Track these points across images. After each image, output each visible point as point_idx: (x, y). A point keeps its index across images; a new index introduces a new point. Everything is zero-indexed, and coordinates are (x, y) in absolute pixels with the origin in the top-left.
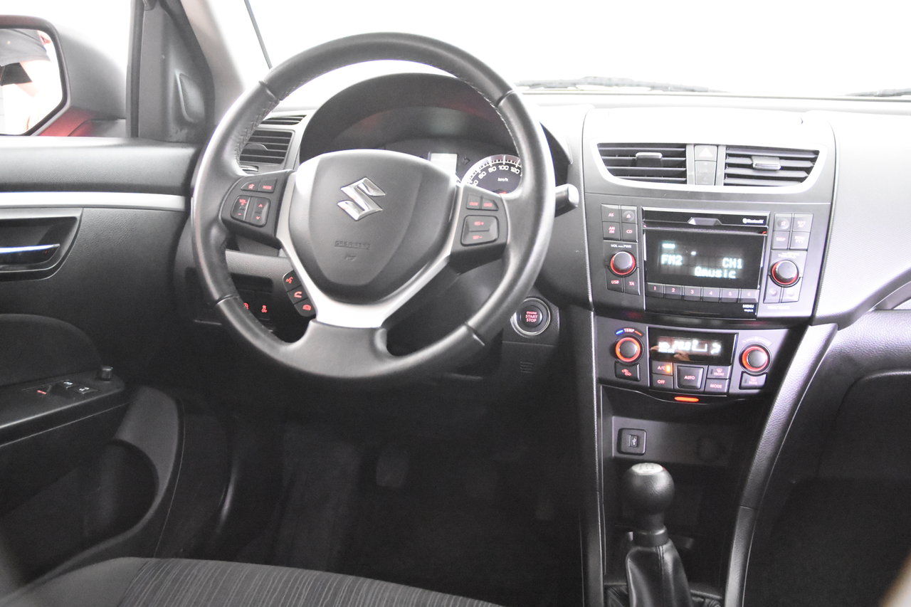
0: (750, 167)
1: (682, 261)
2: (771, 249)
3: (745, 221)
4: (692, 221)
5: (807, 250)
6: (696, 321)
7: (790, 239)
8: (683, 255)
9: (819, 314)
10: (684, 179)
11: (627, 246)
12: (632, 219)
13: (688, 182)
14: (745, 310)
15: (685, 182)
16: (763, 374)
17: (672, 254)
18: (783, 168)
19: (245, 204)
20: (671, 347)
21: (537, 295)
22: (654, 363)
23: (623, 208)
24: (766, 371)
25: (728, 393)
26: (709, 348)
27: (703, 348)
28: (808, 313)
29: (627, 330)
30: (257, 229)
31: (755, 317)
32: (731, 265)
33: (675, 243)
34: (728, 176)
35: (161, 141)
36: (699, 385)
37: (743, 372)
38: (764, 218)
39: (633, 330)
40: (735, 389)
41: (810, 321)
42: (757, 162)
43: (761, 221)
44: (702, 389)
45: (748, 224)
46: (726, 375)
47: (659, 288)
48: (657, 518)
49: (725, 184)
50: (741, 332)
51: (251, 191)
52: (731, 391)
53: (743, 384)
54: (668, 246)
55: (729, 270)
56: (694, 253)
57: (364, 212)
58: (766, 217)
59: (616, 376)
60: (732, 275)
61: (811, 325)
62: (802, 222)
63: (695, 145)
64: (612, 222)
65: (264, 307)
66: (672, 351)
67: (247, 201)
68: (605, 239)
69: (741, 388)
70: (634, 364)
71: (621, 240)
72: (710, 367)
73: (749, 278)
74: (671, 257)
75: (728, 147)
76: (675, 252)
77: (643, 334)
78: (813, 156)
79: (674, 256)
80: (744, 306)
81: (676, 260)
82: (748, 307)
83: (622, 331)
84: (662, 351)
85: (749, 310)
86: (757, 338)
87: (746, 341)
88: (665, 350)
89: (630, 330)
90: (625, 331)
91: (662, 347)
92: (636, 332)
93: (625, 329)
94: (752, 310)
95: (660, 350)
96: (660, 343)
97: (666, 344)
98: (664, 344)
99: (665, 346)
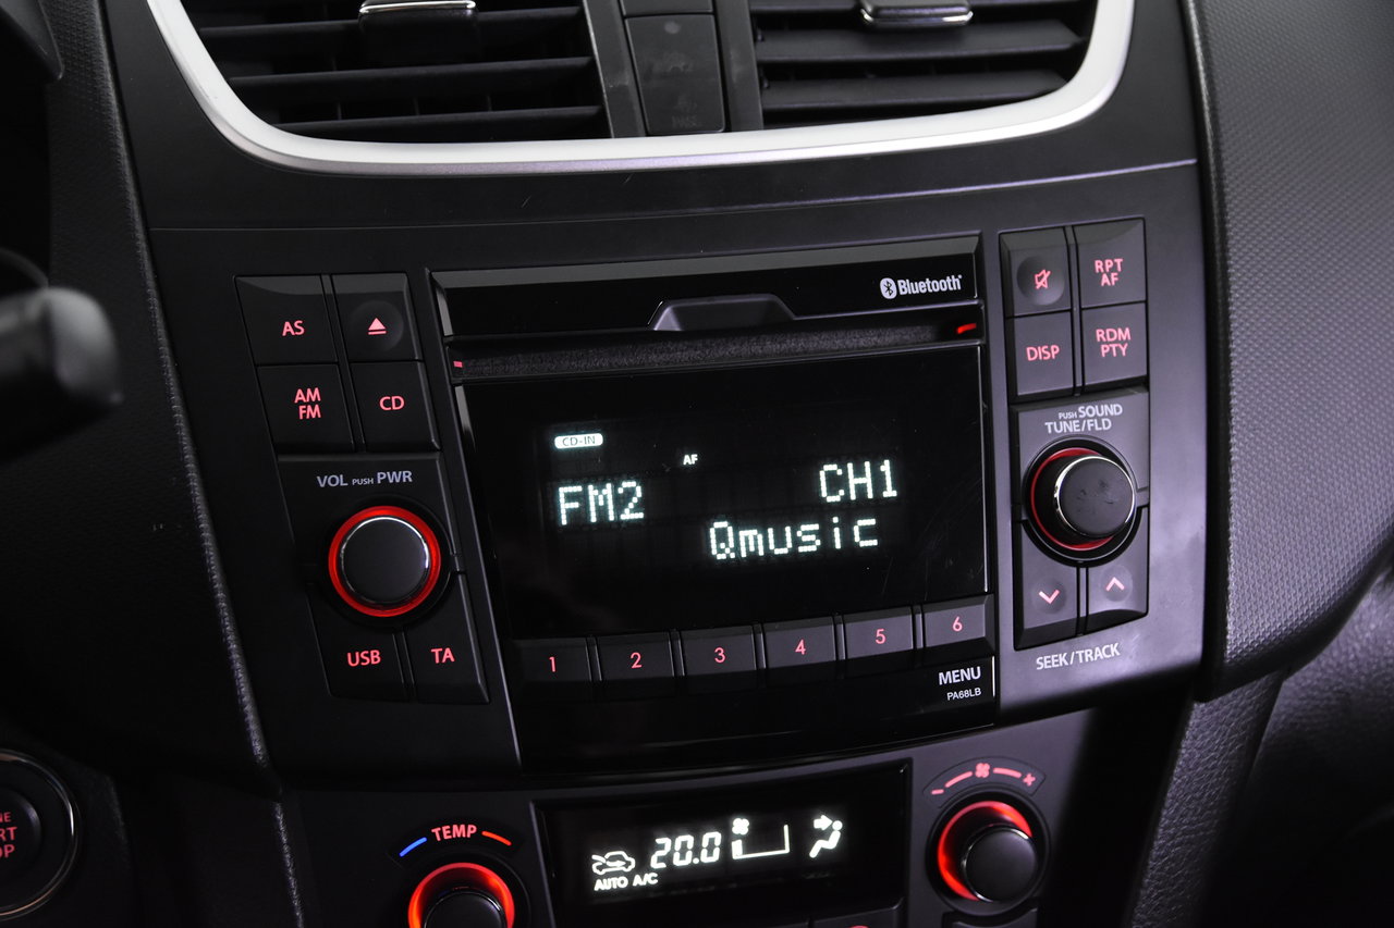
1: (646, 505)
2: (1011, 398)
3: (888, 288)
4: (668, 319)
5: (1143, 383)
7: (1079, 347)
8: (644, 475)
10: (589, 110)
11: (394, 477)
12: (398, 336)
14: (952, 695)
15: (598, 126)
16: (1025, 907)
17: (597, 477)
20: (643, 867)
23: (347, 285)
28: (1190, 657)
29: (444, 832)
34: (773, 73)
37: (949, 916)
38: (960, 264)
39: (472, 830)
43: (952, 283)
45: (901, 300)
55: (850, 511)
56: (690, 460)
58: (967, 257)
62: (1109, 264)
64: (301, 365)
68: (283, 449)
71: (356, 450)
72: (819, 922)
74: (596, 492)
77: (520, 838)
79: (608, 483)
80: (944, 678)
81: (620, 502)
82: (959, 678)
83: (424, 840)
84: (609, 888)
85: (967, 693)
86: (987, 767)
87: (943, 787)
88: (620, 883)
89: (459, 831)
90: (439, 839)
91: (607, 873)
92: (485, 833)
93: (436, 831)
94: (978, 691)
95: (600, 886)
96: (594, 857)
97: (620, 858)
98: (612, 859)
99: (618, 866)
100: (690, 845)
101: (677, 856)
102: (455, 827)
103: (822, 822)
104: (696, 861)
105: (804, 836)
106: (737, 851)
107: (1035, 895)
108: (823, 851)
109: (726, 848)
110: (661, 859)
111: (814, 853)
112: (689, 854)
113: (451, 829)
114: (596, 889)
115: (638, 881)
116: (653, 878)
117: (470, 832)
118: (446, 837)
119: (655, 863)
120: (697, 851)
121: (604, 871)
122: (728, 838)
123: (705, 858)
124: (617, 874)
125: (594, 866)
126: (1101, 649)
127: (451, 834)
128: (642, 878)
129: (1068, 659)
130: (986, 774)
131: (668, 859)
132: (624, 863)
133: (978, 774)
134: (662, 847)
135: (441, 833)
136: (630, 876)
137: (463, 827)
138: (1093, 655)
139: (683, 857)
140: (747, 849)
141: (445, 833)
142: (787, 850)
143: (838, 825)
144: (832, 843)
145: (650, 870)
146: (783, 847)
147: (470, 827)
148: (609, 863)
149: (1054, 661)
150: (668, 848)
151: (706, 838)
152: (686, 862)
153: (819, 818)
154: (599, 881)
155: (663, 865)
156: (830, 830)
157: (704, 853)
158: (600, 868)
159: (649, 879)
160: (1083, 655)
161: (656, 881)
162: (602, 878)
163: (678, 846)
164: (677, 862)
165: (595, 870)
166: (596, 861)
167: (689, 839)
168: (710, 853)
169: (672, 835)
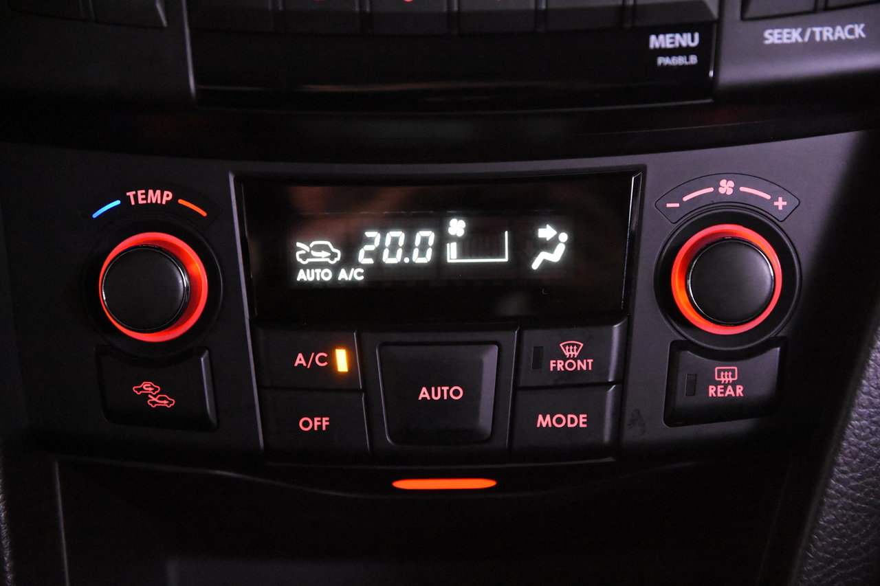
6: (454, 130)
14: (663, 61)
16: (767, 346)
20: (349, 260)
22: (278, 340)
24: (780, 331)
25: (617, 445)
31: (709, 87)
36: (485, 420)
39: (168, 196)
40: (648, 427)
44: (502, 442)
46: (602, 365)
50: (657, 164)
52: (631, 435)
53: (681, 401)
59: (110, 414)
69: (674, 417)
70: (184, 350)
72: (527, 334)
77: (219, 210)
80: (655, 42)
82: (673, 43)
83: (118, 202)
84: (311, 279)
85: (680, 61)
86: (731, 184)
87: (680, 200)
88: (325, 275)
89: (155, 197)
90: (133, 203)
91: (310, 263)
92: (181, 201)
93: (131, 194)
94: (693, 59)
95: (302, 276)
96: (299, 244)
97: (326, 248)
98: (319, 248)
99: (323, 256)
100: (401, 243)
101: (386, 252)
102: (151, 192)
103: (546, 232)
104: (407, 260)
105: (526, 245)
106: (452, 254)
107: (780, 335)
108: (546, 264)
109: (440, 248)
110: (368, 254)
111: (536, 265)
112: (400, 252)
113: (146, 194)
114: (298, 279)
115: (343, 275)
116: (359, 274)
117: (165, 198)
118: (141, 202)
119: (362, 258)
120: (408, 249)
121: (309, 260)
122: (443, 239)
123: (417, 259)
124: (322, 265)
125: (298, 254)
126: (843, 28)
127: (146, 199)
128: (348, 272)
129: (802, 35)
130: (730, 192)
131: (377, 254)
132: (329, 254)
133: (722, 191)
134: (371, 241)
135: (136, 197)
136: (336, 269)
137: (158, 192)
138: (833, 34)
139: (393, 253)
140: (463, 253)
141: (140, 197)
142: (506, 259)
143: (564, 237)
144: (556, 256)
145: (358, 265)
146: (502, 255)
147: (166, 193)
148: (313, 253)
149: (785, 36)
150: (377, 243)
151: (420, 235)
152: (396, 260)
153: (545, 227)
154: (302, 271)
155: (370, 261)
156: (555, 241)
157: (416, 252)
158: (304, 257)
159: (354, 275)
160: (821, 33)
161: (362, 278)
162: (305, 267)
163: (388, 242)
164: (387, 259)
165: (299, 259)
166: (300, 249)
167: (400, 235)
168: (422, 253)
169: (383, 230)
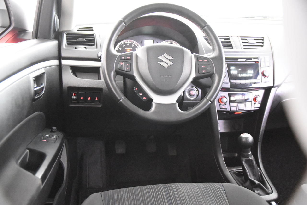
0: (248, 42)
1: (237, 72)
2: (261, 67)
4: (239, 60)
5: (269, 67)
7: (265, 64)
8: (237, 70)
9: (275, 85)
13: (233, 48)
15: (232, 48)
17: (234, 70)
18: (257, 43)
19: (122, 64)
21: (193, 86)
22: (231, 103)
24: (260, 102)
25: (251, 110)
26: (245, 97)
27: (243, 97)
28: (272, 85)
29: (222, 94)
30: (128, 73)
31: (260, 87)
32: (250, 73)
33: (235, 67)
34: (244, 46)
35: (49, 39)
37: (254, 103)
38: (257, 58)
40: (253, 109)
41: (273, 87)
42: (250, 41)
45: (253, 60)
46: (250, 105)
47: (233, 81)
48: (249, 149)
49: (244, 48)
51: (123, 59)
53: (255, 107)
54: (232, 68)
56: (240, 70)
57: (168, 65)
59: (220, 108)
60: (251, 75)
61: (273, 88)
63: (231, 36)
65: (97, 98)
66: (235, 99)
67: (123, 63)
70: (225, 104)
73: (255, 76)
74: (234, 71)
75: (241, 37)
76: (235, 70)
78: (262, 39)
79: (235, 71)
81: (236, 72)
